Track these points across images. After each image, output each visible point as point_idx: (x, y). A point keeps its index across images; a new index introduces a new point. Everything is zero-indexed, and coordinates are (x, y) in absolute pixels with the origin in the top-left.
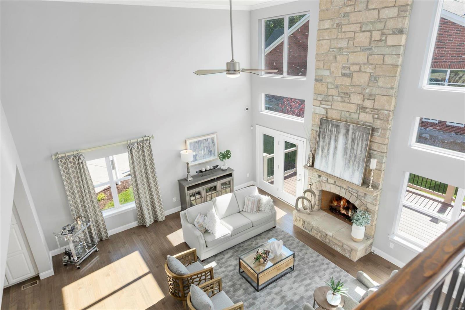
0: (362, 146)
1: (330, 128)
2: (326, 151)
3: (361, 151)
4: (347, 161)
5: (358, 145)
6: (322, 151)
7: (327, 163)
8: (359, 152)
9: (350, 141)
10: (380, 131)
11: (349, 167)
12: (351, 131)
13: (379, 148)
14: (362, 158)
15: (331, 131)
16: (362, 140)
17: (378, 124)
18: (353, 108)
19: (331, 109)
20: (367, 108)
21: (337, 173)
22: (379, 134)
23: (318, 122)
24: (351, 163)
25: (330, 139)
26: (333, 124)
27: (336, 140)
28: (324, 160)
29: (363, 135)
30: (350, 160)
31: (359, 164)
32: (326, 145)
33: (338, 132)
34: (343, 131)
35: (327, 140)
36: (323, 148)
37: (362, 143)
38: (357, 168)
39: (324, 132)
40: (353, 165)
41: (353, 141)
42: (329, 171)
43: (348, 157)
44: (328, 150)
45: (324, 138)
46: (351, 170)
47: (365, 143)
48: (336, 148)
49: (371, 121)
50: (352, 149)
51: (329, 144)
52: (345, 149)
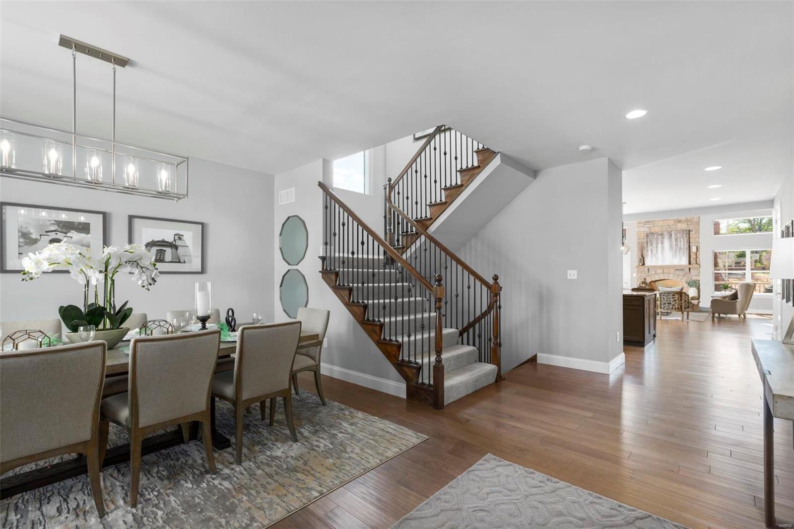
0: (684, 241)
1: (656, 237)
2: (654, 252)
3: (684, 244)
4: (674, 253)
5: (680, 241)
6: (652, 253)
7: (657, 259)
8: (682, 245)
9: (674, 240)
10: (694, 231)
11: (676, 256)
12: (673, 236)
13: (695, 240)
14: (685, 249)
15: (657, 239)
16: (683, 238)
17: (691, 227)
18: (672, 223)
19: (654, 226)
20: (681, 221)
21: (667, 263)
22: (693, 232)
23: (643, 236)
24: (678, 253)
25: (657, 243)
26: (658, 235)
27: (662, 243)
28: (654, 258)
29: (683, 235)
30: (676, 252)
31: (684, 252)
32: (654, 247)
33: (663, 238)
34: (666, 236)
35: (654, 245)
36: (652, 250)
37: (684, 240)
38: (682, 255)
39: (650, 241)
40: (679, 253)
41: (676, 240)
42: (660, 264)
43: (674, 250)
44: (657, 250)
45: (652, 244)
46: (678, 257)
47: (685, 239)
48: (663, 248)
49: (686, 226)
50: (677, 244)
51: (657, 247)
52: (671, 246)
